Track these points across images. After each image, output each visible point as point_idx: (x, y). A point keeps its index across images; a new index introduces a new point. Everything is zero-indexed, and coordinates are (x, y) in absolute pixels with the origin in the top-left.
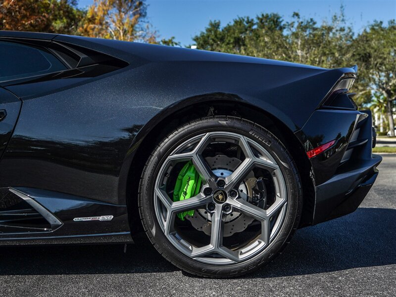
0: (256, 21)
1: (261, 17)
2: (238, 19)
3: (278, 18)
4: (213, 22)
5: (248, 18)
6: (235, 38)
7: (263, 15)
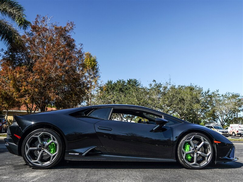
0: (126, 81)
1: (129, 80)
2: (118, 80)
3: (136, 81)
4: (109, 81)
5: (123, 80)
6: (120, 88)
7: (130, 80)
